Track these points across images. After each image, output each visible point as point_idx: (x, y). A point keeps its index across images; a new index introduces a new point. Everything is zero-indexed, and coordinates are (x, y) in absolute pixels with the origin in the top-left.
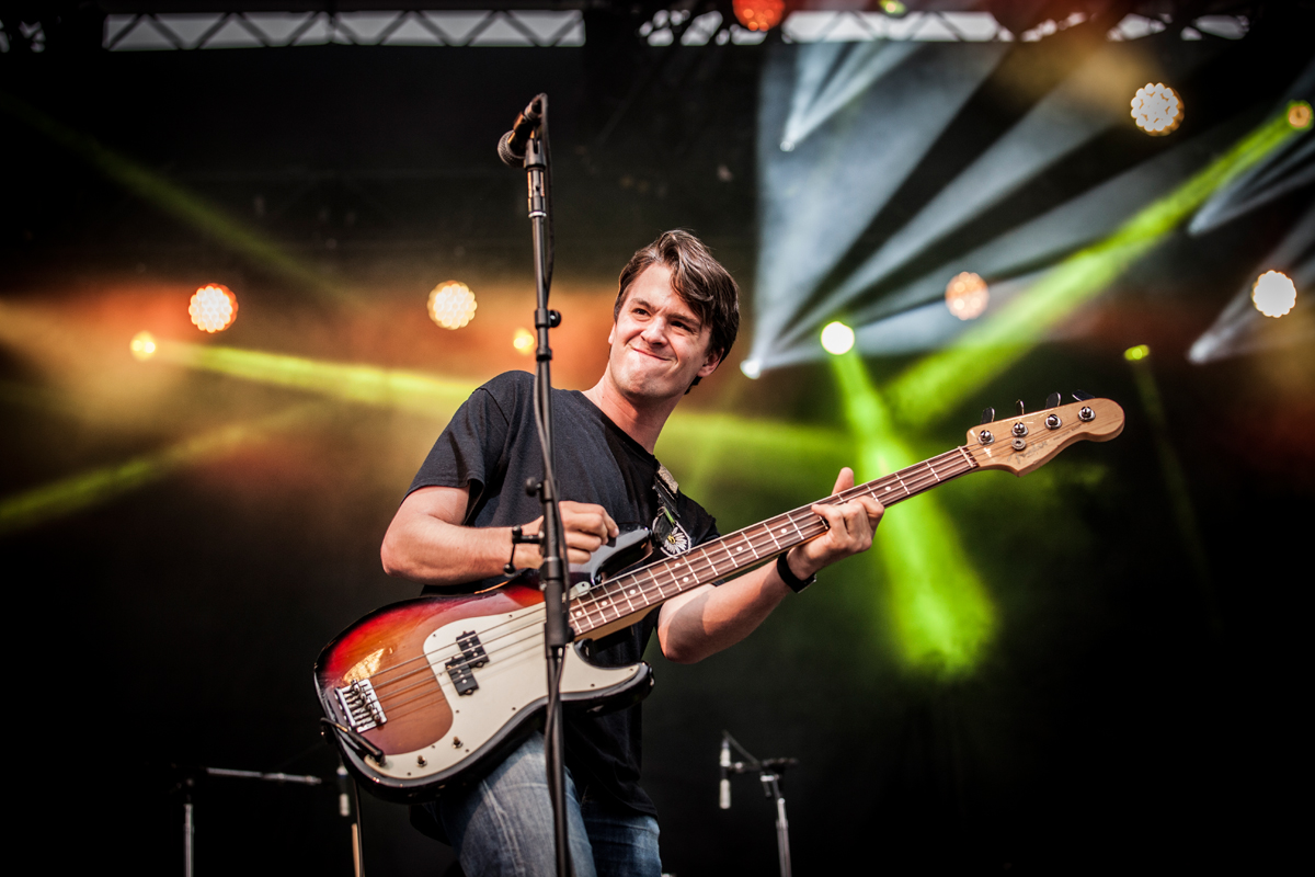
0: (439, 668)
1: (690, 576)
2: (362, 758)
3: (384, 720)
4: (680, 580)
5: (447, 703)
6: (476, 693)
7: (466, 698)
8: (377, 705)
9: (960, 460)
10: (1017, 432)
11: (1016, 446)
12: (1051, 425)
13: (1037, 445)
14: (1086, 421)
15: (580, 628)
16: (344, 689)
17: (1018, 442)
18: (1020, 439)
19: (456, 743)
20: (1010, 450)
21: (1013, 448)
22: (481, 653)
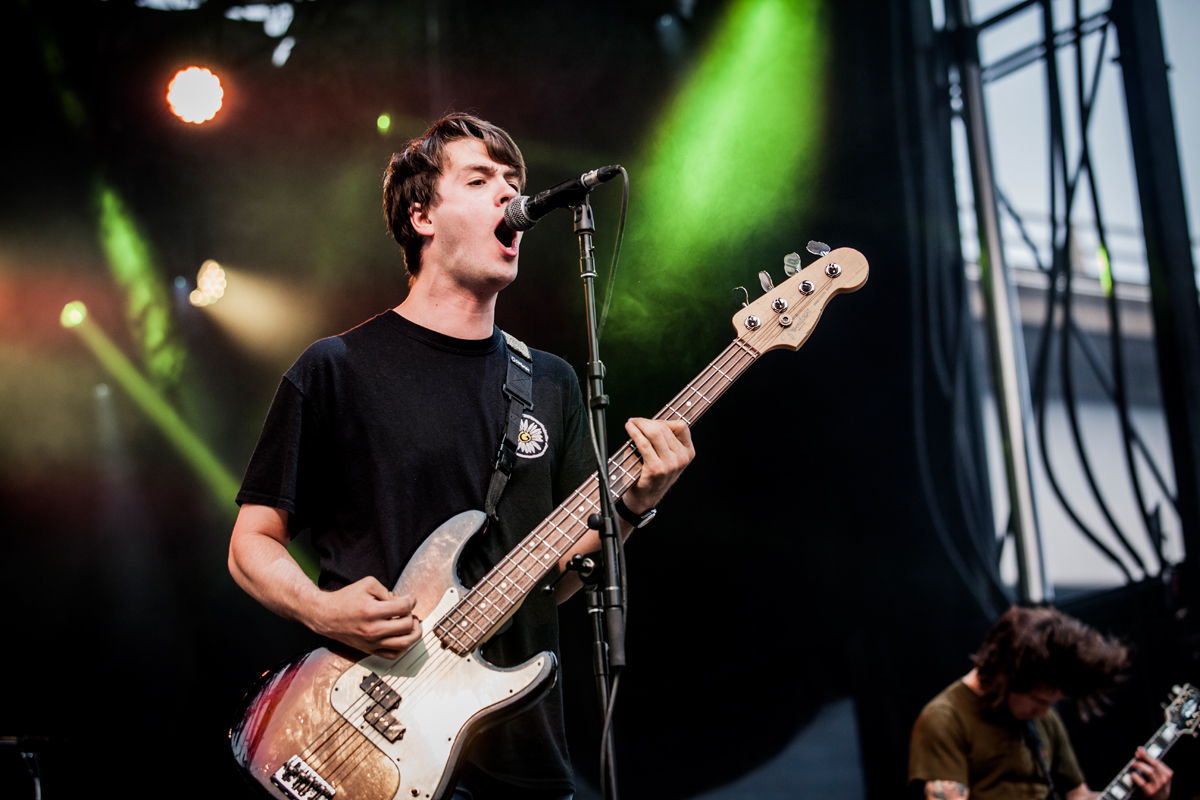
1: (549, 551)
3: (333, 792)
8: (320, 780)
9: (742, 354)
10: (779, 308)
11: (787, 323)
12: (806, 290)
13: (801, 315)
14: (834, 277)
15: (471, 637)
16: (279, 774)
17: (786, 318)
18: (785, 315)
19: (415, 793)
20: (779, 327)
21: (782, 326)
22: (392, 694)
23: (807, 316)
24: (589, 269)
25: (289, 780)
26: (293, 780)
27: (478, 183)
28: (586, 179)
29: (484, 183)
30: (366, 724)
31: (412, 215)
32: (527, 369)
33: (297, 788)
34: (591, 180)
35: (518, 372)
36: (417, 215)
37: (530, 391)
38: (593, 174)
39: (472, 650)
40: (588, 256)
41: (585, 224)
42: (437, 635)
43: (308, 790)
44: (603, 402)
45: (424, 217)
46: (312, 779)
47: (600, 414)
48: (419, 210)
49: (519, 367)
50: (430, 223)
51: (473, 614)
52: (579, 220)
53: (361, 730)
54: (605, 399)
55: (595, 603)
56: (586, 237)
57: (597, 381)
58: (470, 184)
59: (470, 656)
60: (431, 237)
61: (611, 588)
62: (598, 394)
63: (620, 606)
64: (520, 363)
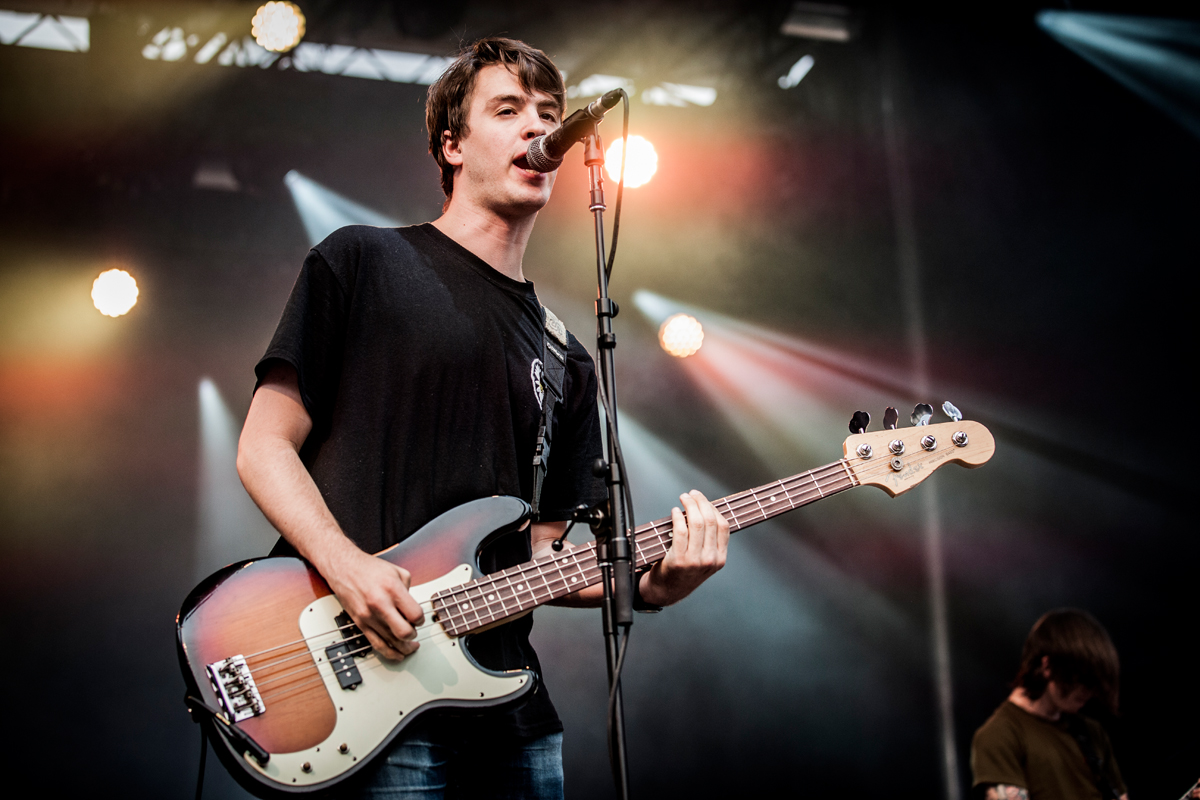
0: (318, 654)
1: (579, 576)
2: (242, 754)
3: (263, 709)
4: (569, 580)
5: (328, 695)
6: (359, 688)
7: (349, 693)
8: (255, 691)
9: (843, 476)
10: (898, 451)
11: (896, 466)
12: (930, 446)
13: (913, 467)
14: (960, 446)
15: (467, 625)
16: (217, 666)
17: (899, 462)
18: (900, 459)
19: (344, 750)
20: (888, 469)
21: (891, 467)
22: (364, 641)
23: (918, 470)
25: (224, 677)
26: (229, 679)
27: (507, 112)
29: (516, 114)
30: (324, 658)
31: (444, 144)
32: (562, 358)
33: (229, 690)
35: (552, 359)
36: (449, 142)
37: (562, 382)
39: (460, 636)
41: (594, 155)
42: (433, 606)
43: (238, 696)
45: (454, 147)
46: (247, 687)
48: (451, 139)
49: (554, 355)
50: (460, 152)
51: (478, 602)
53: (317, 663)
58: (499, 114)
59: (456, 641)
60: (460, 166)
61: (618, 539)
64: (555, 351)
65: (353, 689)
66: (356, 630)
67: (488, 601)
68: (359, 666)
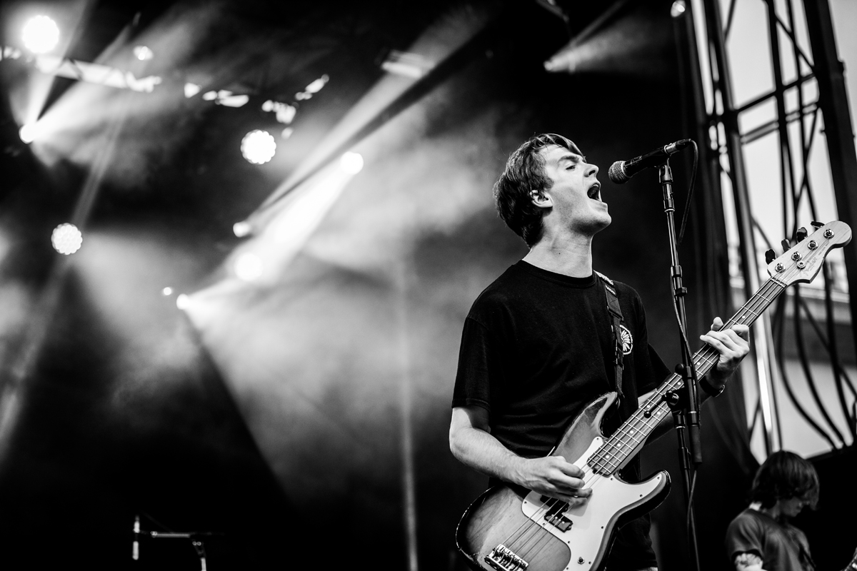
1: (660, 410)
3: (527, 565)
4: (656, 415)
5: (558, 539)
6: (573, 527)
7: (569, 532)
8: (517, 557)
9: (775, 286)
10: (796, 258)
11: (801, 266)
12: (812, 247)
13: (811, 261)
14: (830, 238)
15: (613, 464)
16: (491, 556)
17: (801, 263)
18: (801, 261)
19: (581, 561)
20: (797, 270)
21: (799, 268)
22: (561, 503)
23: (815, 262)
24: (670, 206)
25: (497, 559)
26: (500, 559)
27: (571, 168)
28: (667, 148)
29: (574, 167)
30: (545, 522)
31: (533, 199)
33: (503, 563)
34: (671, 149)
36: (536, 198)
38: (673, 146)
39: (613, 473)
40: (669, 197)
41: (667, 177)
42: (590, 466)
43: (510, 564)
44: (683, 292)
45: (541, 197)
46: (512, 558)
47: (682, 301)
48: (536, 194)
50: (547, 199)
51: (613, 451)
52: (663, 174)
53: (543, 526)
54: (684, 290)
55: (680, 423)
56: (668, 186)
57: (678, 278)
58: (567, 169)
59: (612, 476)
60: (550, 208)
61: (692, 412)
62: (679, 287)
63: (697, 424)
65: (570, 529)
66: (553, 500)
67: (618, 448)
68: (566, 516)
